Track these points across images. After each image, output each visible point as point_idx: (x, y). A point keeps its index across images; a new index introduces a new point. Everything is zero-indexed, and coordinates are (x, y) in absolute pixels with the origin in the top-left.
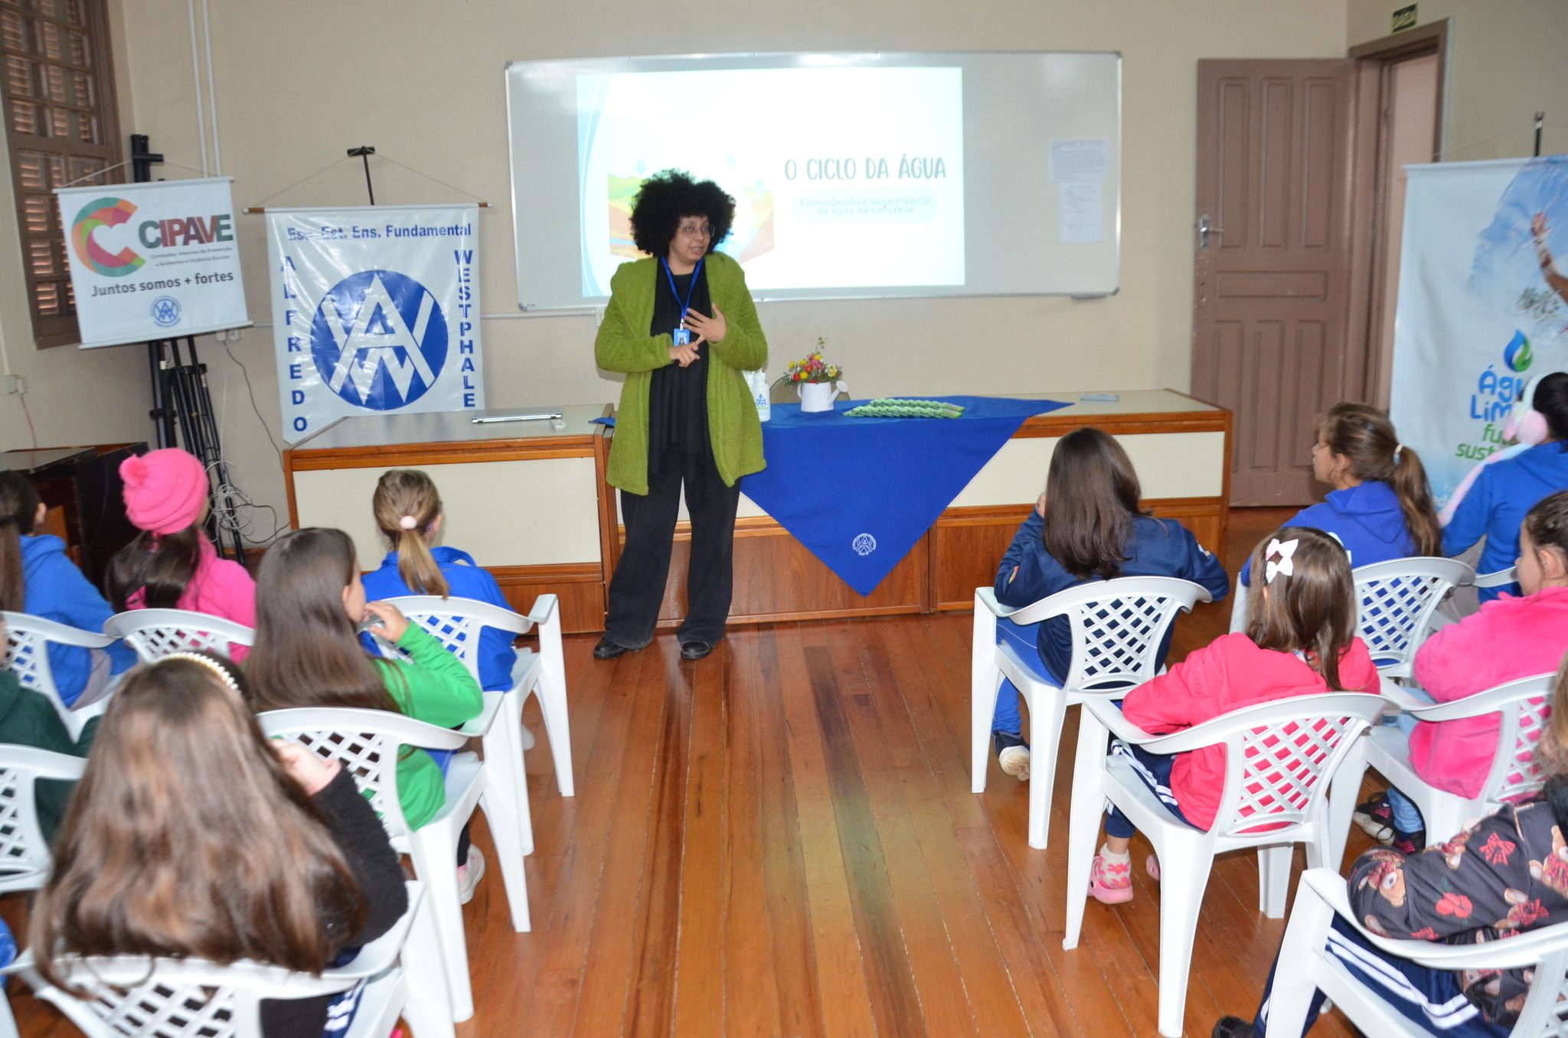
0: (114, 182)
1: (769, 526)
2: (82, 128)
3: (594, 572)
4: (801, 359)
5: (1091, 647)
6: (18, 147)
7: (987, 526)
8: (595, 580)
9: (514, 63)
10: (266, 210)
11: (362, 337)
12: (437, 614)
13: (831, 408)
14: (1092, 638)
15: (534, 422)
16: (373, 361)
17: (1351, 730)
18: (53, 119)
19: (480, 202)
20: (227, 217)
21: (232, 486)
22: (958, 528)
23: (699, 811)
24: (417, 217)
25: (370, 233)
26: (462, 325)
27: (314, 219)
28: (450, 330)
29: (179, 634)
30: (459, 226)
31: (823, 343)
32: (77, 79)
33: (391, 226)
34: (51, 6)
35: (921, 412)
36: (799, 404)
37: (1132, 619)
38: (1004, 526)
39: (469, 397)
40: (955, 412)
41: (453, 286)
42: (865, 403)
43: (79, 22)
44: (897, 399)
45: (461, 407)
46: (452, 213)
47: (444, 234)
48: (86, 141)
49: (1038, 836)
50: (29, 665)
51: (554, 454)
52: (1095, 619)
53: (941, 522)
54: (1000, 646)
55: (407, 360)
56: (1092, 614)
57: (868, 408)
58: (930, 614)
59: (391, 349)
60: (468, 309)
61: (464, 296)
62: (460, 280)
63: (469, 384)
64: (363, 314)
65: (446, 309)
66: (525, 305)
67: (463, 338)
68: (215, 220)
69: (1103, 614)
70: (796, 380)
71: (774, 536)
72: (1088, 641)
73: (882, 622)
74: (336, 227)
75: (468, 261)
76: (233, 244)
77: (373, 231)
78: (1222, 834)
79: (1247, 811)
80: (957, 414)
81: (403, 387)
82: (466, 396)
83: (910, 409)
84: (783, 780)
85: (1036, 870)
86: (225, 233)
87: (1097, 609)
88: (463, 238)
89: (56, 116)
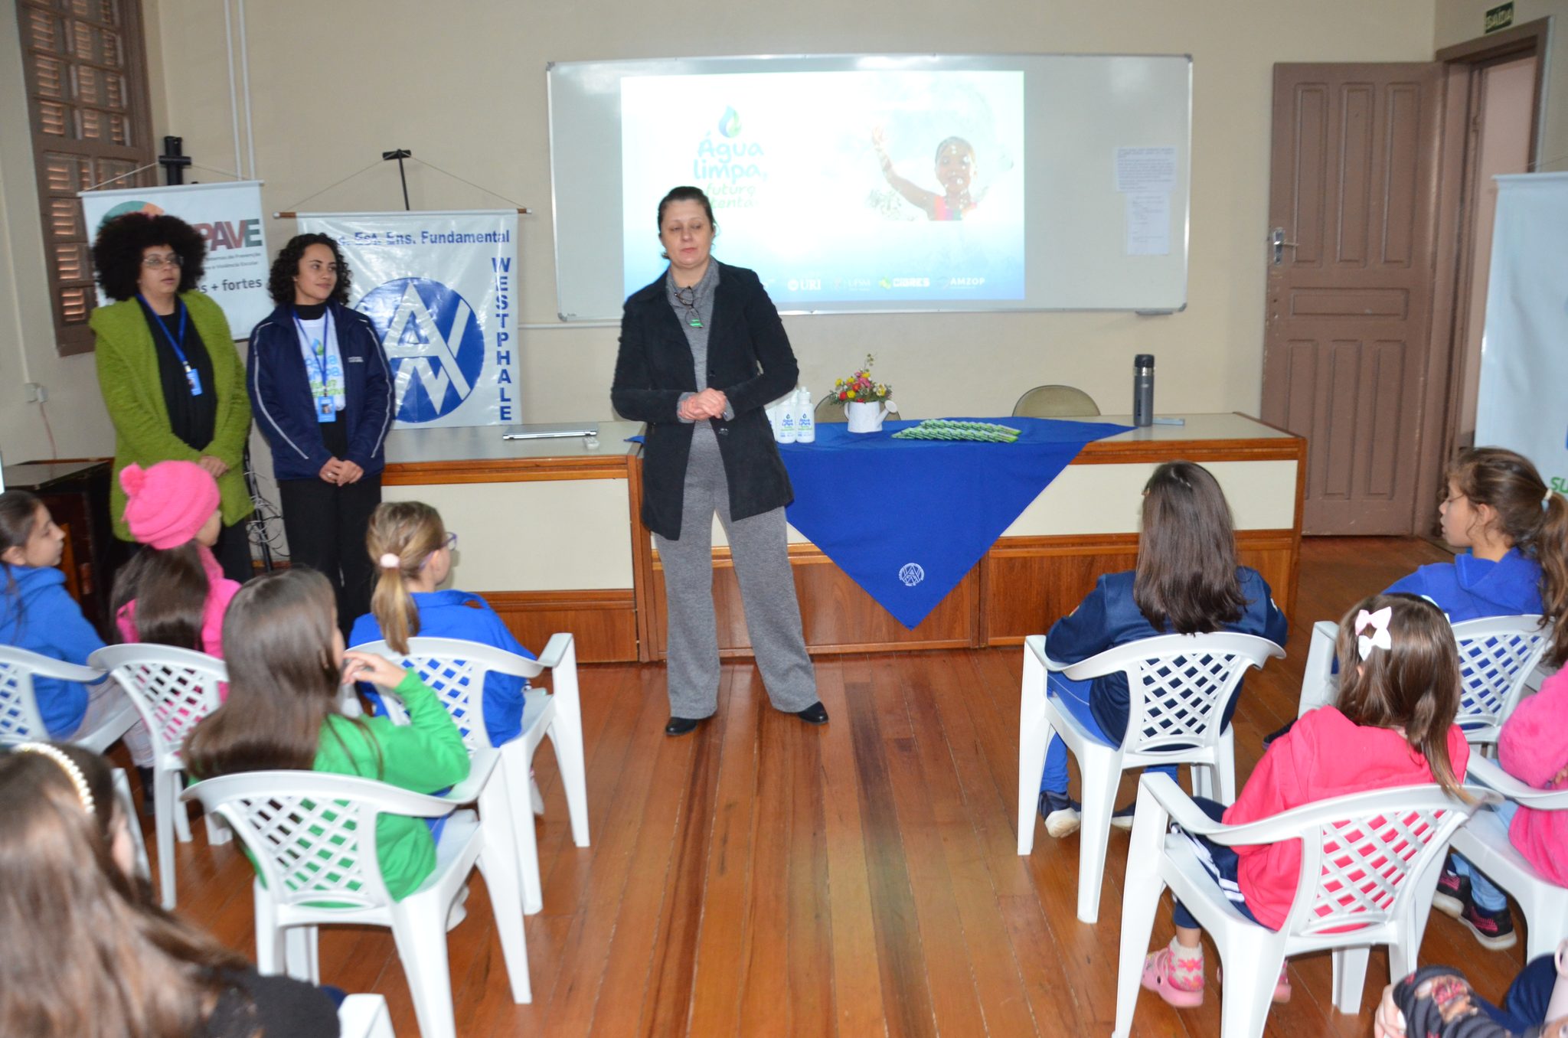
0: (145, 185)
1: (811, 553)
2: (114, 130)
3: (625, 599)
4: (849, 376)
5: (1151, 706)
6: (44, 149)
7: (1042, 558)
8: (626, 606)
9: (556, 64)
10: (298, 214)
11: (395, 347)
12: (437, 657)
13: (880, 429)
14: (1152, 697)
15: (565, 440)
16: (406, 371)
17: (1446, 824)
18: (83, 121)
19: (520, 208)
20: (256, 222)
21: (260, 497)
22: (1011, 559)
23: (722, 869)
24: (453, 223)
25: (404, 239)
26: (499, 334)
27: (347, 224)
28: (486, 340)
29: (167, 671)
30: (497, 233)
31: (872, 360)
32: (109, 80)
33: (426, 232)
34: (84, 5)
35: (974, 436)
36: (846, 424)
37: (1197, 677)
38: (1060, 557)
39: (506, 410)
40: (1011, 435)
41: (491, 294)
42: (915, 423)
43: (113, 22)
44: (949, 420)
45: (497, 421)
46: (490, 219)
47: (482, 241)
48: (118, 143)
49: (1088, 909)
50: (13, 699)
51: (585, 474)
52: (1156, 677)
53: (994, 553)
54: (1051, 699)
55: (442, 371)
56: (1152, 671)
57: (918, 430)
58: (981, 649)
59: (425, 359)
60: (506, 318)
61: (502, 305)
62: (497, 290)
63: (506, 397)
64: (396, 323)
65: (482, 319)
66: (565, 315)
67: (500, 349)
68: (244, 224)
69: (1164, 672)
70: (843, 399)
71: (817, 564)
72: (1147, 700)
73: (929, 656)
74: (370, 233)
75: (506, 269)
76: (262, 250)
77: (408, 237)
78: (1295, 934)
79: (1324, 911)
80: (1013, 438)
81: (437, 398)
82: (502, 408)
83: (963, 432)
84: (815, 834)
85: (1085, 948)
86: (254, 238)
87: (1159, 666)
88: (500, 245)
89: (87, 117)
